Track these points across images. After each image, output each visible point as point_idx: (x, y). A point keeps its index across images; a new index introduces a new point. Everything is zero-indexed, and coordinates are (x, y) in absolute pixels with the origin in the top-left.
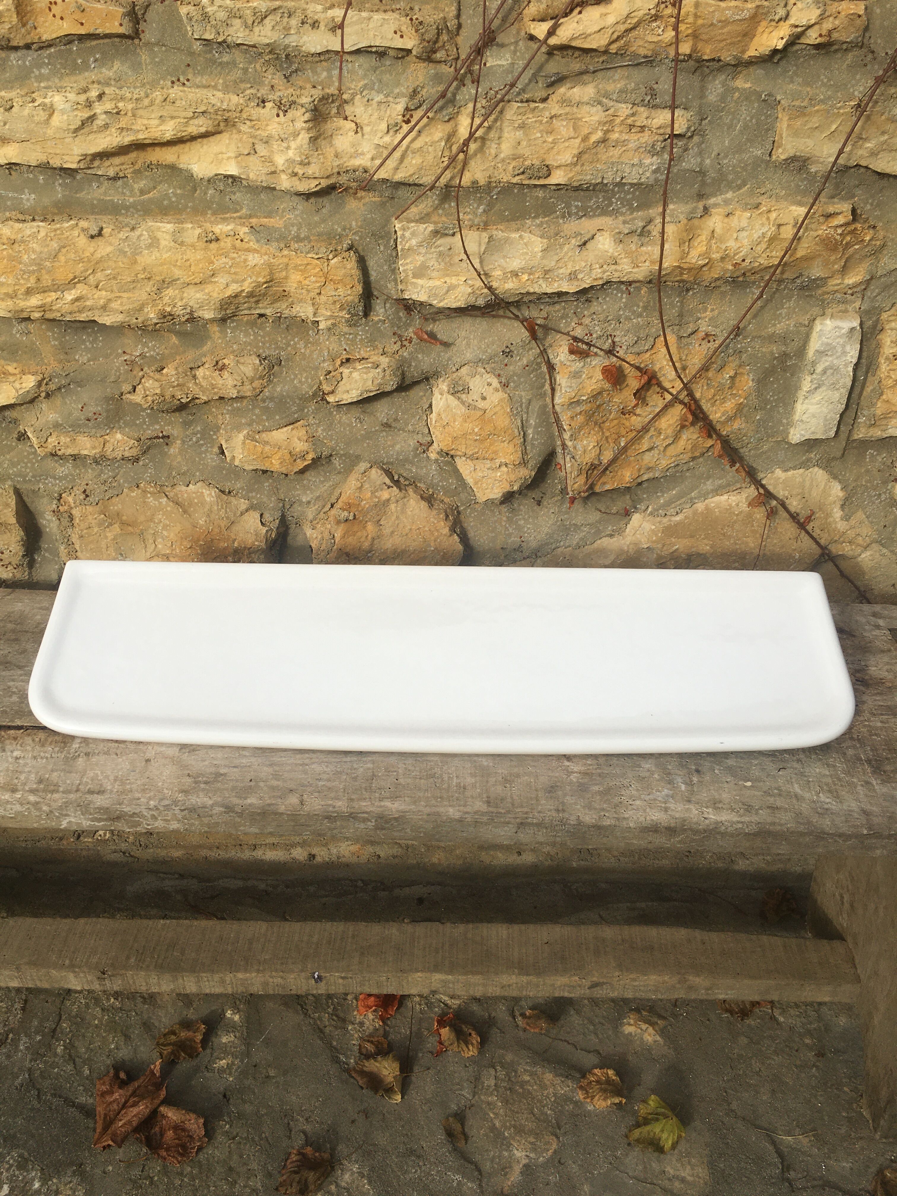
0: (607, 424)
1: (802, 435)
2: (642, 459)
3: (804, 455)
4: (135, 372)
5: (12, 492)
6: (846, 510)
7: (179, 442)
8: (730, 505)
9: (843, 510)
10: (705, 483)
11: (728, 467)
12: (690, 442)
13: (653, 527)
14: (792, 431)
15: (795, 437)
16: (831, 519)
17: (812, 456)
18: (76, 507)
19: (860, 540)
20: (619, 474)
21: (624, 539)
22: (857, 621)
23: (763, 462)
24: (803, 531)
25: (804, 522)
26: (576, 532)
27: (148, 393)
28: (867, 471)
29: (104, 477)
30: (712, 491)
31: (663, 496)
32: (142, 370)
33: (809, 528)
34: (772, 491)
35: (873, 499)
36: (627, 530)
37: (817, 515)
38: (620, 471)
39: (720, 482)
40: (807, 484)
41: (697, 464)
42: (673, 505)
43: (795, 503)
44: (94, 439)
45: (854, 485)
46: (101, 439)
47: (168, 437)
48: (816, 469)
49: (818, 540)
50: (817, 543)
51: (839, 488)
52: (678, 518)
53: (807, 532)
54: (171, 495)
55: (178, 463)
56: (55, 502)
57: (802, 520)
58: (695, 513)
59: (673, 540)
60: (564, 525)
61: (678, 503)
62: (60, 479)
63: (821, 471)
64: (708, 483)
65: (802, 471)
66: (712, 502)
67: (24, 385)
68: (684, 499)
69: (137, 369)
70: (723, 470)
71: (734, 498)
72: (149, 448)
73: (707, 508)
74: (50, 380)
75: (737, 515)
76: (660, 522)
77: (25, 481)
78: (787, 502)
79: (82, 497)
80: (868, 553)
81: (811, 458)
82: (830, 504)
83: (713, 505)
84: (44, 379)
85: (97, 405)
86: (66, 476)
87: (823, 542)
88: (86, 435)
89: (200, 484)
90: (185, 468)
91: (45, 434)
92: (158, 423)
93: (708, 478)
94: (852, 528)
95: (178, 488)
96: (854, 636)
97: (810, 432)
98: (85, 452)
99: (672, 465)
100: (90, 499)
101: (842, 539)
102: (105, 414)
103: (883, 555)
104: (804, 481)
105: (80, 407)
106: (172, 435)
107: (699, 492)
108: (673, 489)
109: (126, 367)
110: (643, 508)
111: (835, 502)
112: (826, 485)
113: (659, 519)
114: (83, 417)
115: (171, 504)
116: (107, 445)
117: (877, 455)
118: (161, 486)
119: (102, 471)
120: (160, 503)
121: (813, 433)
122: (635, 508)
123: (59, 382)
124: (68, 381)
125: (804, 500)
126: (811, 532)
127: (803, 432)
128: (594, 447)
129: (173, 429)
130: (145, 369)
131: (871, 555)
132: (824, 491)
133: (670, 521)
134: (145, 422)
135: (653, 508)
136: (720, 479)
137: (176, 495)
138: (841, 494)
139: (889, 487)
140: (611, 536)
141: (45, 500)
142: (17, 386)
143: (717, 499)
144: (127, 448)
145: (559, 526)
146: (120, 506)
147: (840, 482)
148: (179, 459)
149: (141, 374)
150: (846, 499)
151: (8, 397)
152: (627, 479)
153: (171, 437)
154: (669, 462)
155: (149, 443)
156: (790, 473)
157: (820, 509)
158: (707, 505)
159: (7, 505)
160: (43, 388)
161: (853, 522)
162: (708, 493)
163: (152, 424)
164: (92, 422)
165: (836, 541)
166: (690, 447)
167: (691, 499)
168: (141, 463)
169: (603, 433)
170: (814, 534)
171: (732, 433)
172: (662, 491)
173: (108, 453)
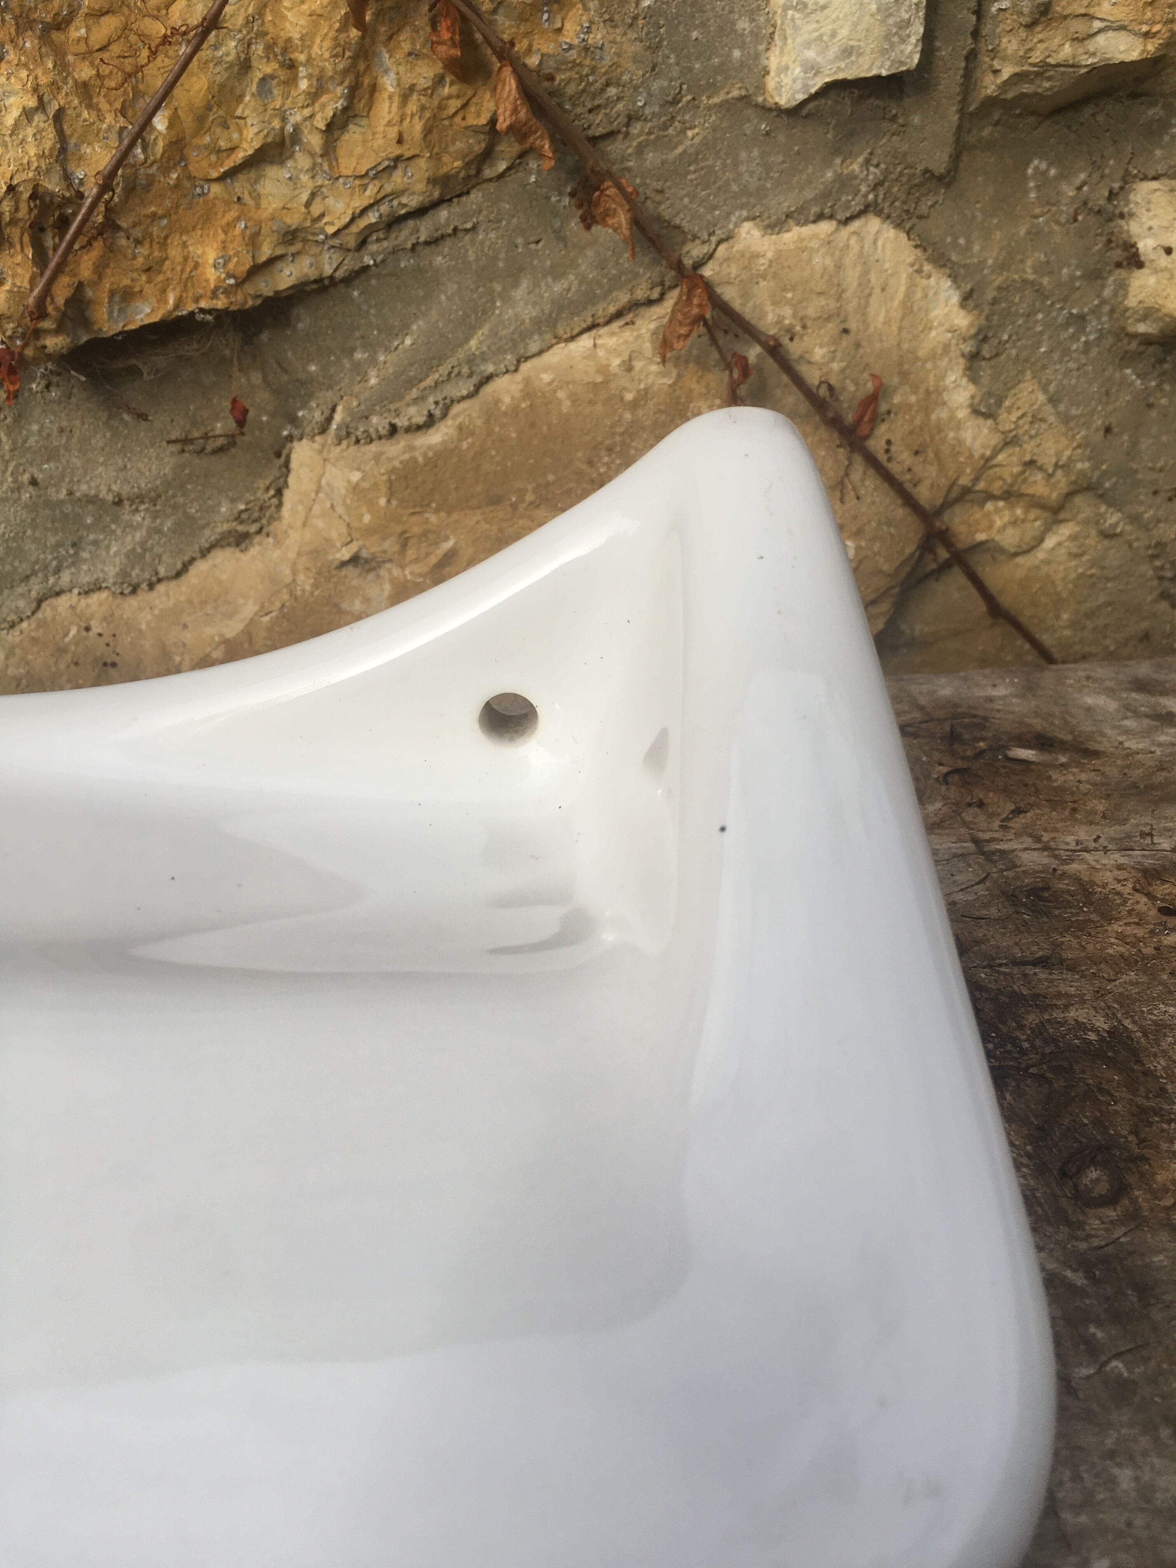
0: (78, 31)
1: (813, 69)
2: (257, 198)
3: (827, 163)
6: (986, 374)
8: (603, 370)
9: (974, 379)
10: (506, 298)
11: (574, 225)
12: (412, 106)
13: (356, 476)
14: (773, 61)
15: (786, 80)
16: (944, 414)
17: (855, 167)
19: (1038, 485)
20: (174, 252)
21: (278, 543)
22: (1089, 709)
23: (693, 197)
24: (858, 459)
25: (859, 421)
26: (105, 529)
28: (1035, 235)
30: (537, 322)
31: (373, 361)
33: (876, 445)
34: (736, 305)
35: (1063, 336)
36: (286, 511)
37: (897, 399)
38: (175, 241)
39: (558, 288)
40: (851, 278)
41: (466, 217)
42: (415, 393)
43: (819, 353)
45: (999, 281)
48: (873, 224)
49: (908, 486)
50: (909, 501)
51: (955, 298)
52: (435, 437)
53: (872, 461)
57: (850, 418)
58: (491, 414)
59: (433, 519)
60: (48, 503)
61: (429, 381)
63: (890, 233)
64: (519, 293)
65: (825, 227)
66: (546, 369)
68: (444, 370)
70: (560, 237)
71: (611, 342)
73: (529, 392)
75: (634, 405)
76: (377, 458)
78: (794, 349)
80: (1066, 530)
81: (853, 176)
82: (933, 356)
83: (546, 377)
87: (924, 495)
93: (514, 275)
94: (1010, 441)
96: (1096, 754)
97: (834, 50)
99: (372, 218)
101: (981, 485)
103: (1108, 535)
104: (839, 267)
107: (494, 333)
108: (404, 330)
110: (318, 416)
111: (946, 348)
112: (911, 287)
113: (373, 448)
117: (1061, 177)
121: (848, 52)
122: (294, 420)
125: (846, 341)
126: (882, 458)
127: (810, 54)
128: (28, 114)
131: (1074, 538)
132: (908, 308)
133: (412, 448)
135: (348, 410)
136: (557, 273)
138: (963, 320)
139: (1107, 293)
140: (240, 540)
143: (558, 355)
145: (32, 507)
147: (954, 277)
150: (982, 336)
152: (212, 275)
154: (359, 203)
156: (793, 235)
157: (904, 375)
158: (527, 381)
161: (1008, 420)
162: (525, 336)
165: (966, 491)
166: (418, 126)
167: (471, 360)
169: (62, 66)
170: (893, 467)
171: (564, 64)
172: (367, 345)
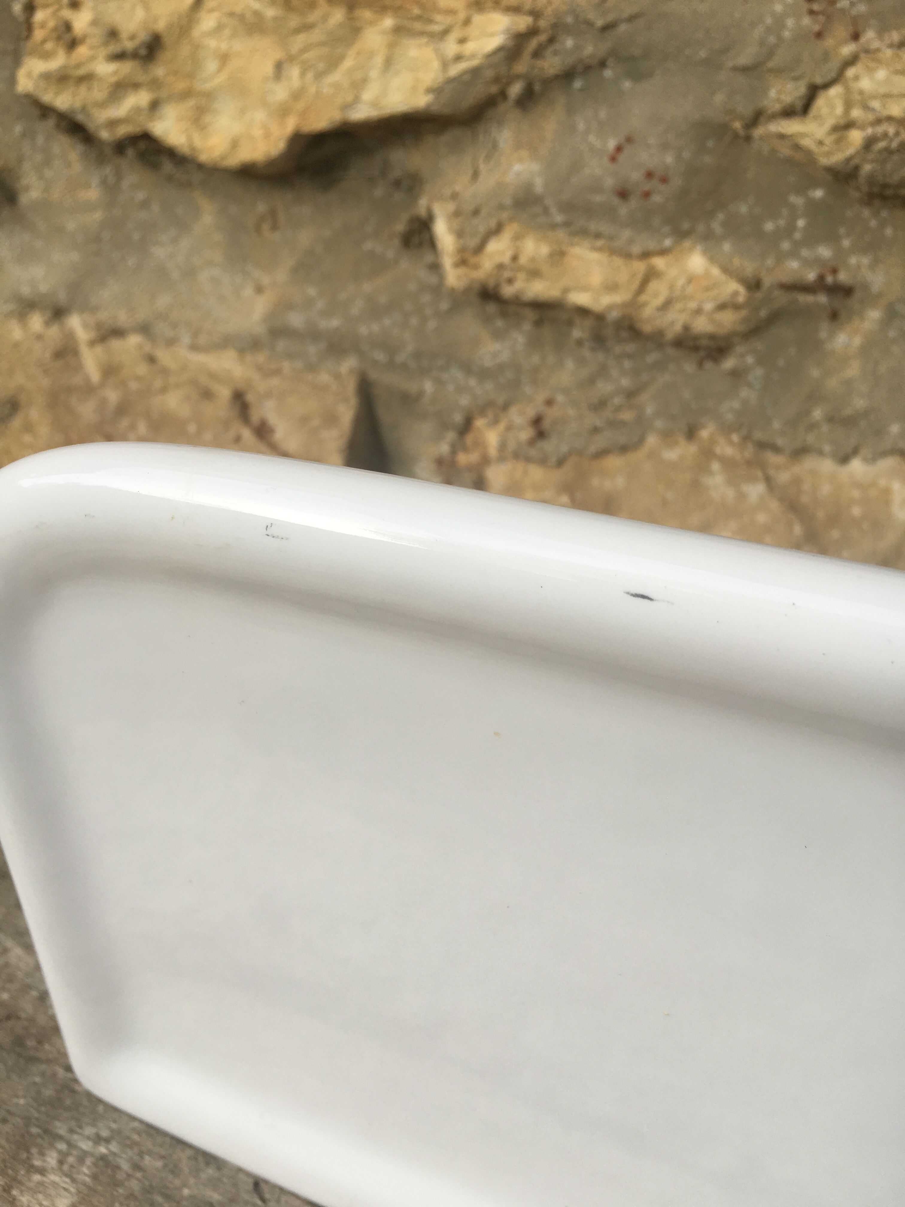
4: (829, 42)
5: (351, 386)
7: (874, 315)
18: (501, 459)
27: (856, 113)
29: (604, 387)
32: (856, 37)
44: (618, 261)
46: (640, 267)
47: (847, 291)
54: (783, 477)
55: (848, 383)
56: (451, 436)
62: (484, 374)
67: (470, 47)
69: (841, 31)
72: (774, 318)
74: (551, 40)
77: (391, 365)
79: (526, 434)
84: (532, 32)
85: (665, 146)
86: (501, 367)
88: (600, 243)
89: (888, 463)
90: (859, 403)
91: (481, 225)
92: (832, 238)
95: (810, 463)
98: (581, 298)
100: (548, 446)
102: (677, 182)
105: (612, 144)
106: (866, 287)
109: (806, 21)
114: (609, 182)
115: (774, 505)
116: (654, 286)
118: (762, 446)
119: (602, 372)
120: (741, 496)
123: (577, 48)
124: (605, 47)
129: (872, 267)
130: (869, 36)
134: (791, 228)
137: (797, 481)
141: (426, 428)
142: (451, 47)
144: (709, 306)
146: (620, 482)
148: (853, 370)
149: (847, 50)
151: (414, 89)
153: (858, 295)
155: (782, 299)
159: (331, 419)
160: (521, 67)
163: (810, 240)
164: (634, 203)
168: (729, 363)
173: (647, 312)
